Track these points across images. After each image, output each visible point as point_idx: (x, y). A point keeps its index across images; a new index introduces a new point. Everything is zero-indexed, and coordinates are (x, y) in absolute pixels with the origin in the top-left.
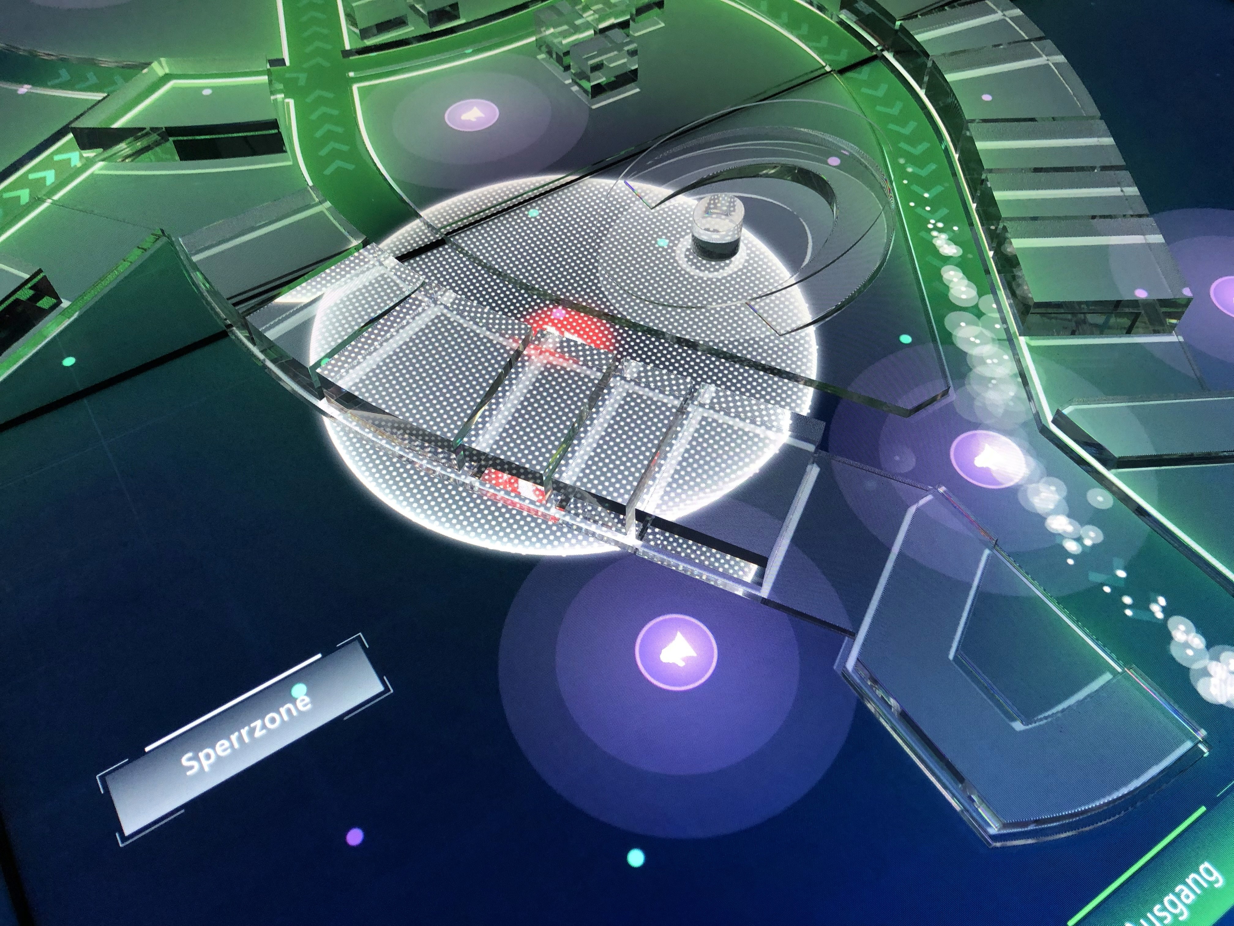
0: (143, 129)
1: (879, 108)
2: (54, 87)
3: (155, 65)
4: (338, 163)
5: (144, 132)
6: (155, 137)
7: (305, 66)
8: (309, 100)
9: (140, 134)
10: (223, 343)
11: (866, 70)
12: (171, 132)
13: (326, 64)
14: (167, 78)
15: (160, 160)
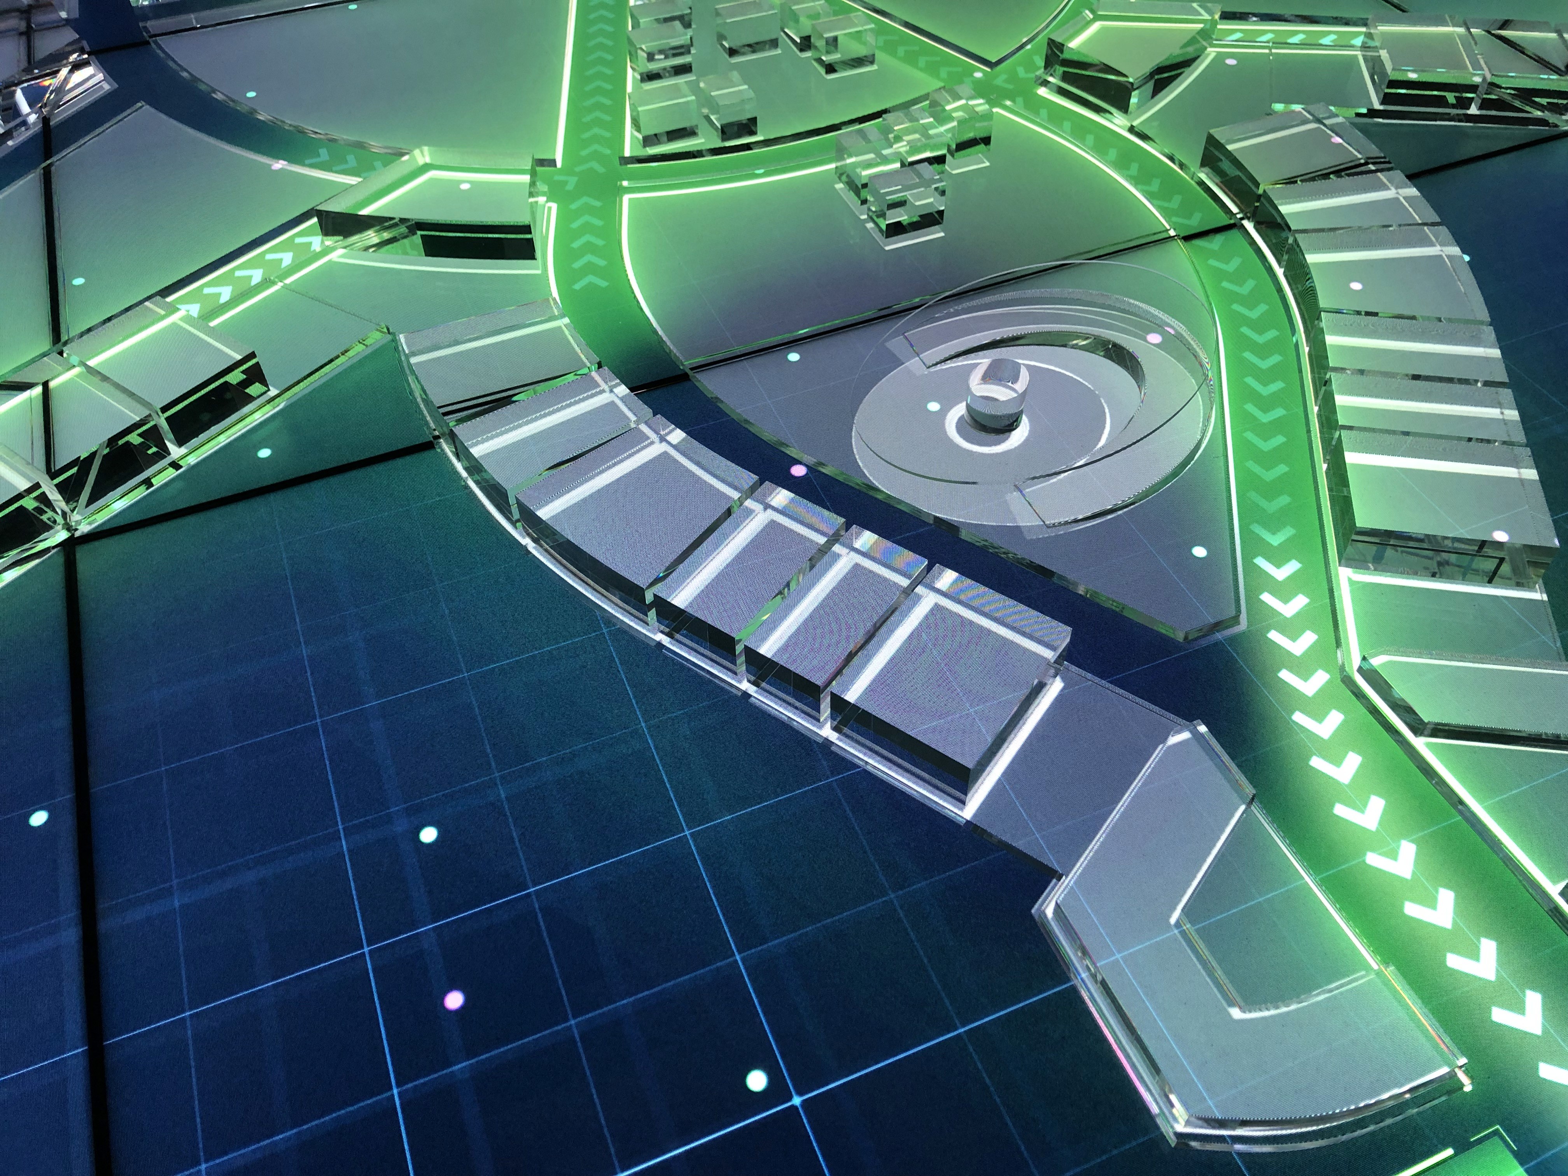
0: (391, 219)
1: (1225, 284)
2: (312, 166)
3: (417, 152)
4: (591, 278)
5: (391, 222)
6: (403, 229)
7: (578, 169)
8: (573, 206)
9: (387, 224)
10: (427, 455)
11: (1218, 240)
12: (420, 225)
13: (601, 170)
14: (426, 168)
15: (405, 253)
